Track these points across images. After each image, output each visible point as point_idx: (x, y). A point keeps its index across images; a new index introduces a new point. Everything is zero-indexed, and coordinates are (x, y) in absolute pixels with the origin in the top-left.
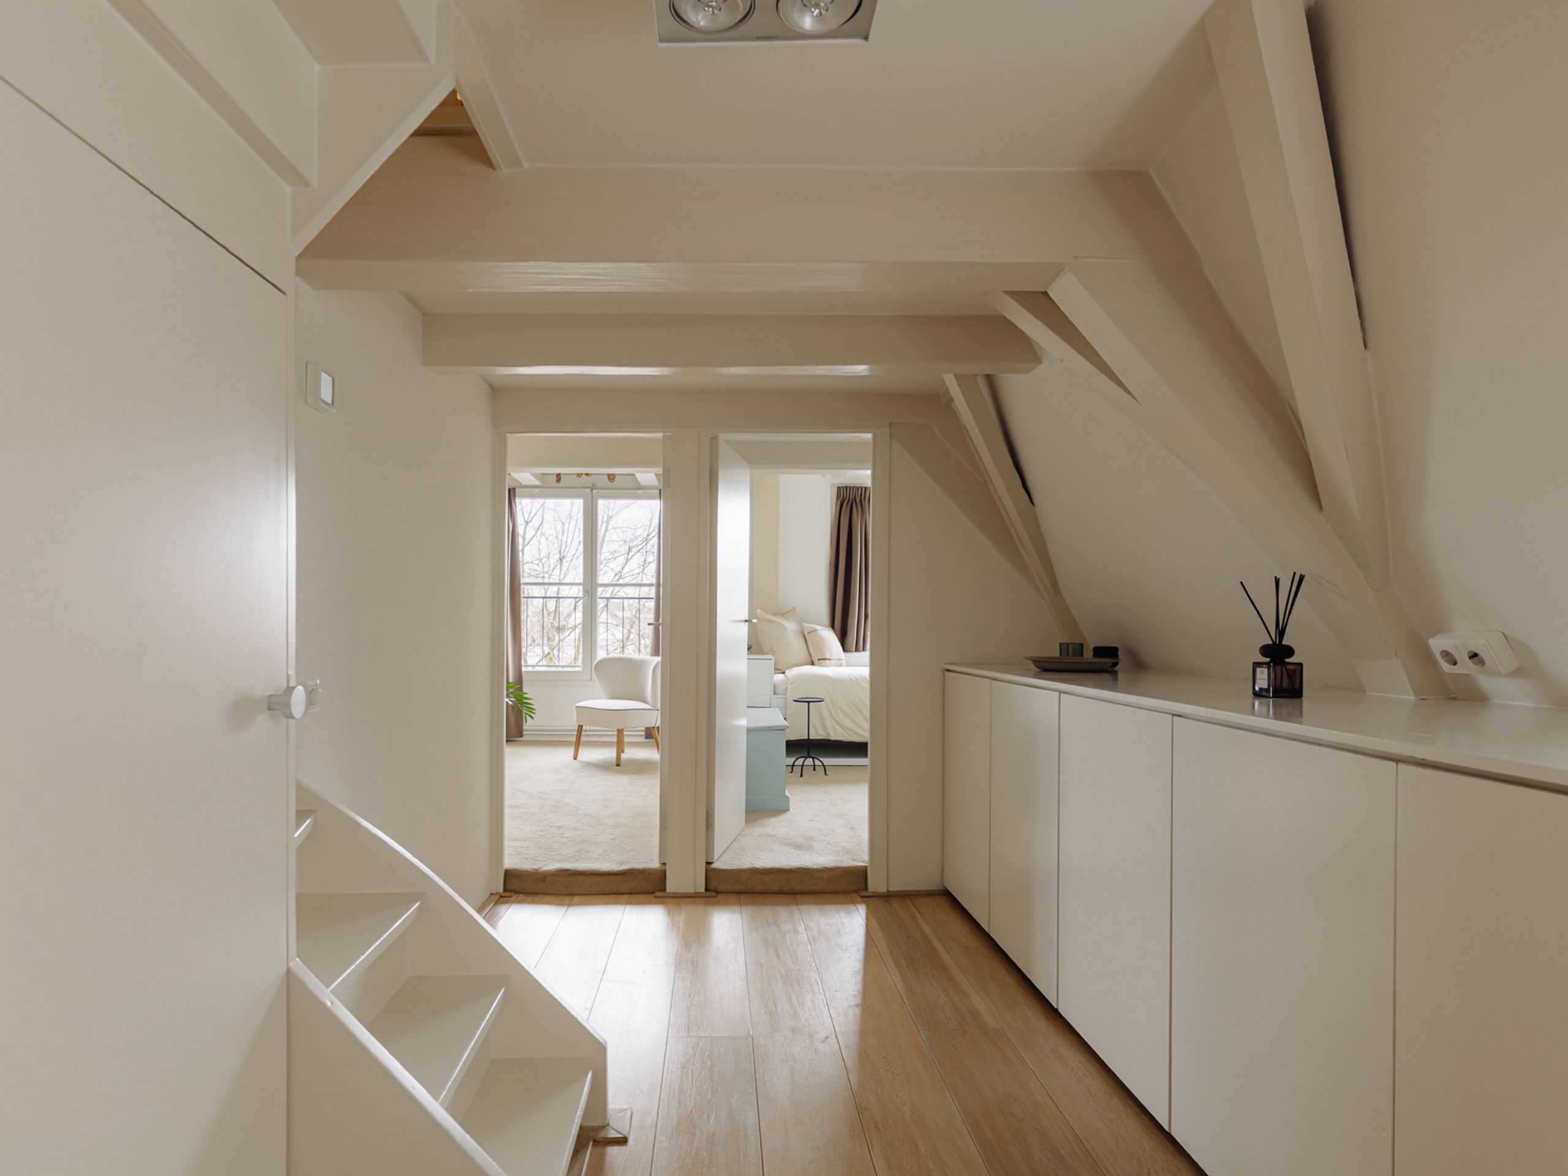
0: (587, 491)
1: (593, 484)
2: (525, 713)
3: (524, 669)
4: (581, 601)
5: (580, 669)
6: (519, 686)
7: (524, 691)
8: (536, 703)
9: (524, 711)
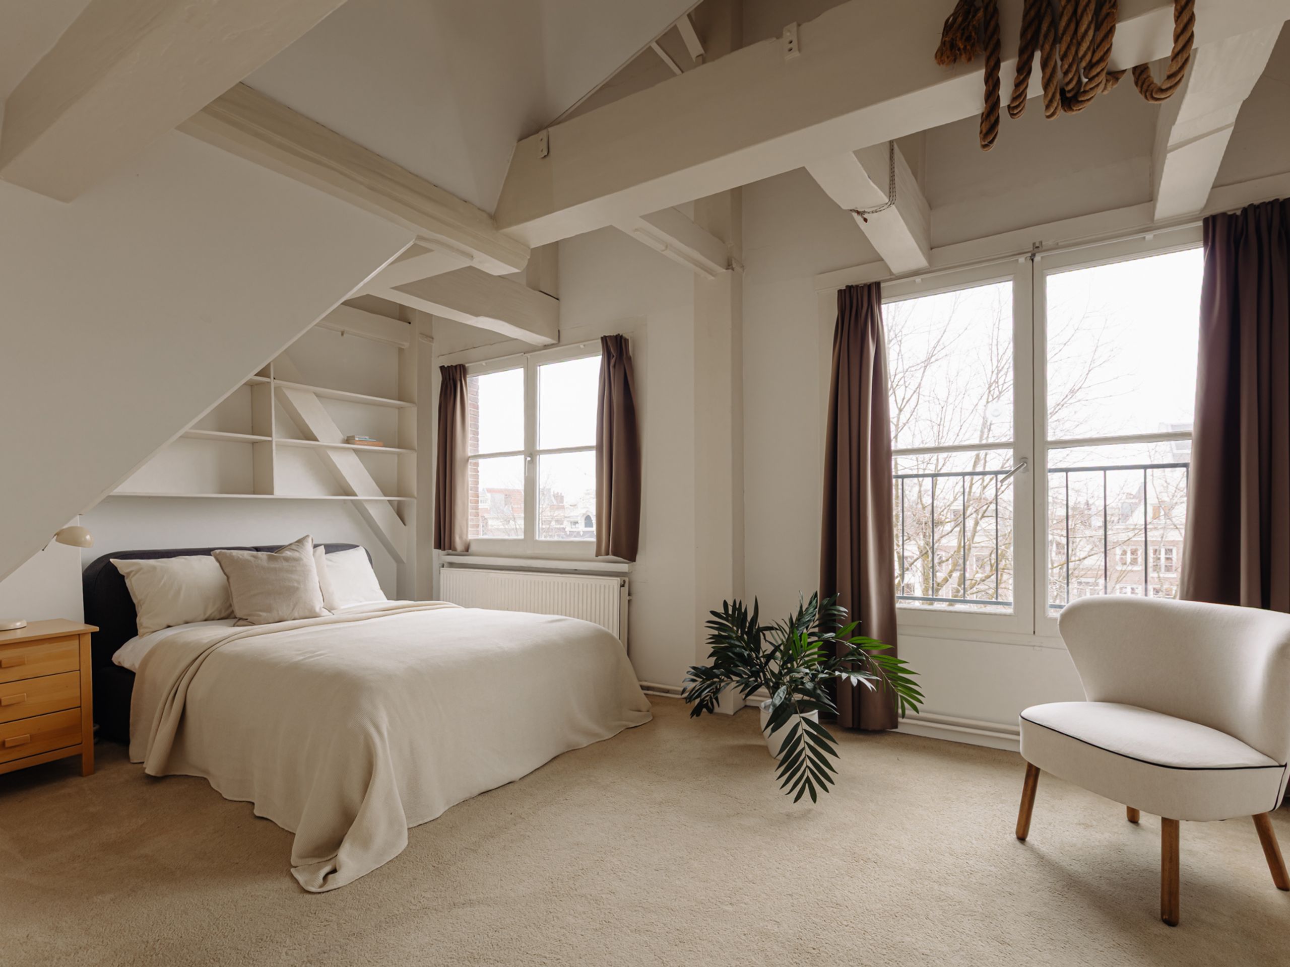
0: (1022, 260)
1: (1034, 244)
2: (901, 696)
3: (899, 605)
4: (1011, 479)
5: (1009, 610)
6: (890, 646)
7: (900, 657)
8: (922, 681)
9: (900, 693)
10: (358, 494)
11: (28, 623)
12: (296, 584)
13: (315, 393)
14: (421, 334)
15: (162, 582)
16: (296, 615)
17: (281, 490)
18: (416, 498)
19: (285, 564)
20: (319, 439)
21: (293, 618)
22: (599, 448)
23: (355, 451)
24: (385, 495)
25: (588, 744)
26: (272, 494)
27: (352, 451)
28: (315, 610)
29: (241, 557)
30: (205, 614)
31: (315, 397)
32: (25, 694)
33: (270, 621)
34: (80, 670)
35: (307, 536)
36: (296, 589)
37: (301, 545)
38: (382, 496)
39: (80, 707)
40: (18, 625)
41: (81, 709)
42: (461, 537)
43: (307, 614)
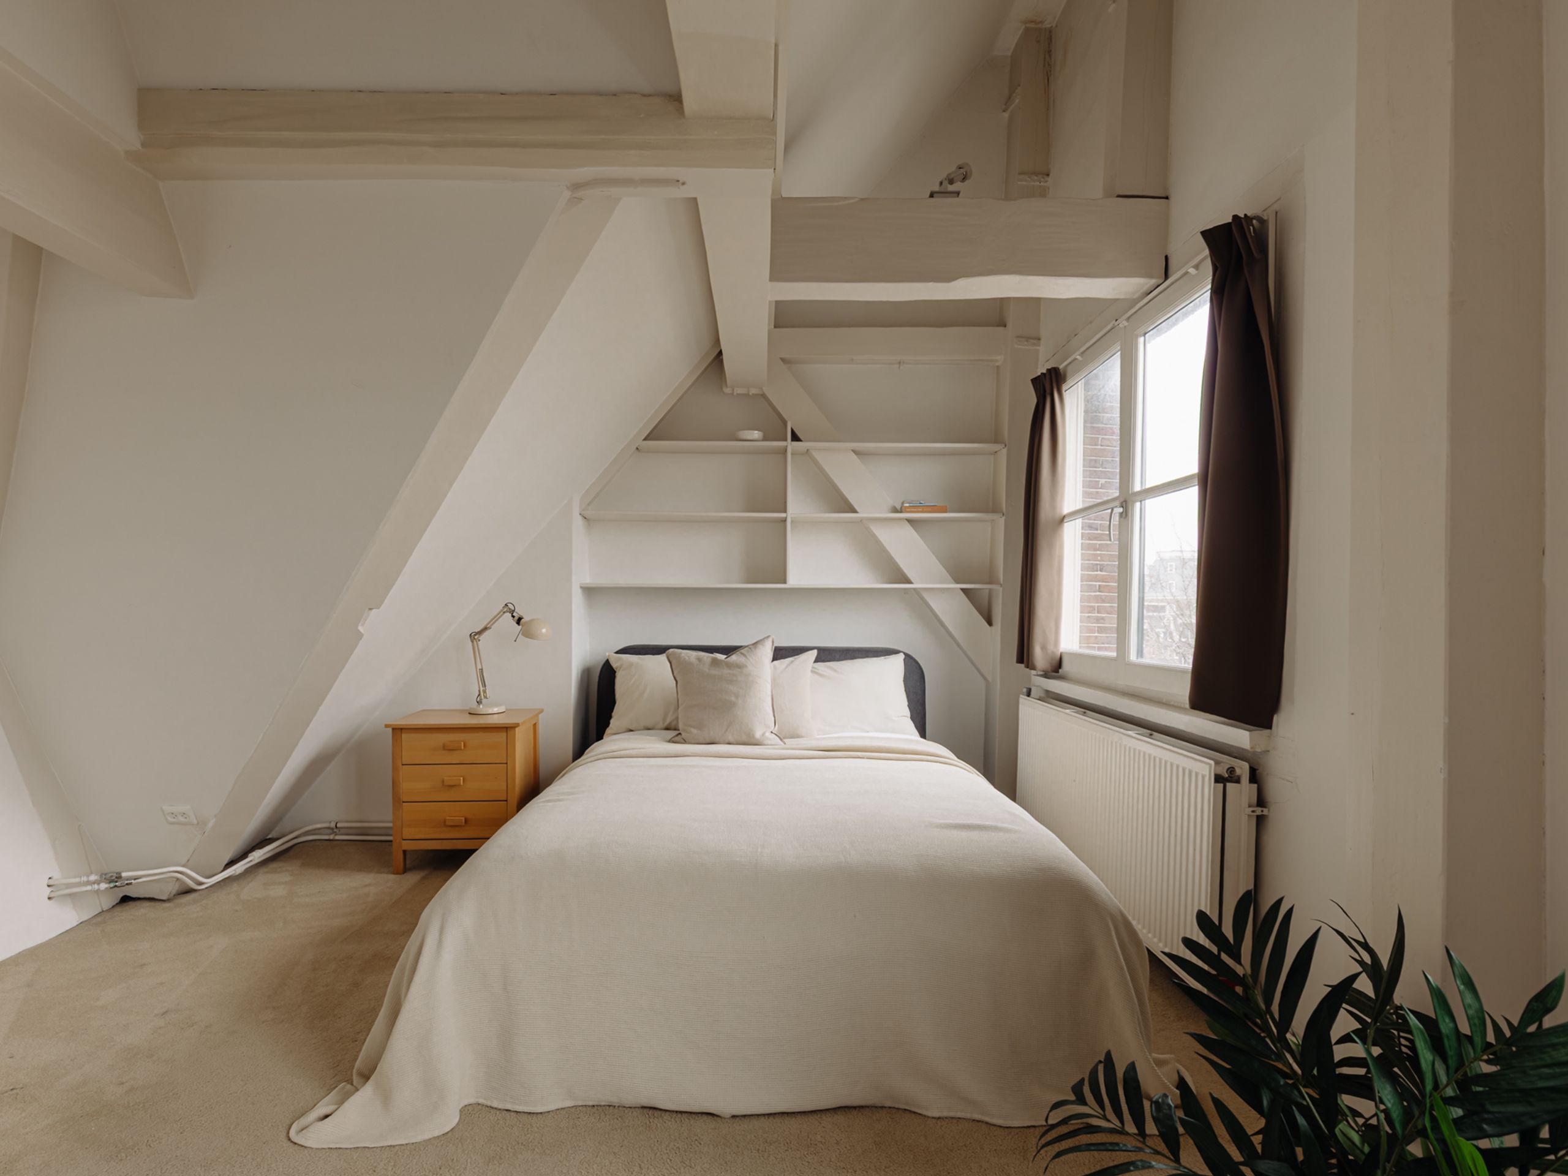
10: (913, 580)
11: (507, 710)
12: (733, 699)
13: (854, 451)
14: (1018, 337)
15: (633, 681)
16: (730, 738)
17: (795, 579)
18: (1001, 585)
19: (726, 671)
20: (858, 510)
21: (727, 741)
22: (1204, 479)
23: (909, 521)
24: (957, 582)
25: (945, 1114)
26: (785, 582)
27: (906, 521)
28: (753, 736)
29: (687, 658)
30: (664, 720)
31: (854, 454)
32: (462, 778)
33: (701, 741)
34: (506, 763)
35: (769, 637)
36: (733, 705)
37: (753, 649)
38: (952, 583)
39: (506, 801)
40: (496, 710)
41: (507, 804)
42: (1044, 648)
43: (744, 738)
